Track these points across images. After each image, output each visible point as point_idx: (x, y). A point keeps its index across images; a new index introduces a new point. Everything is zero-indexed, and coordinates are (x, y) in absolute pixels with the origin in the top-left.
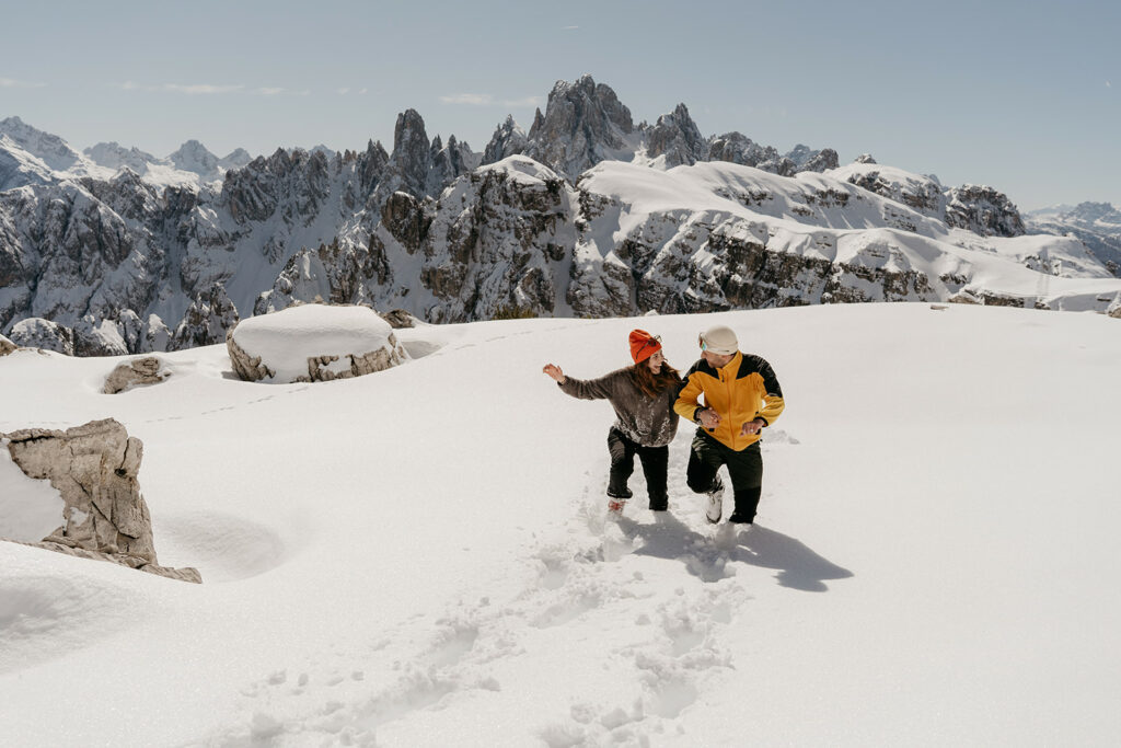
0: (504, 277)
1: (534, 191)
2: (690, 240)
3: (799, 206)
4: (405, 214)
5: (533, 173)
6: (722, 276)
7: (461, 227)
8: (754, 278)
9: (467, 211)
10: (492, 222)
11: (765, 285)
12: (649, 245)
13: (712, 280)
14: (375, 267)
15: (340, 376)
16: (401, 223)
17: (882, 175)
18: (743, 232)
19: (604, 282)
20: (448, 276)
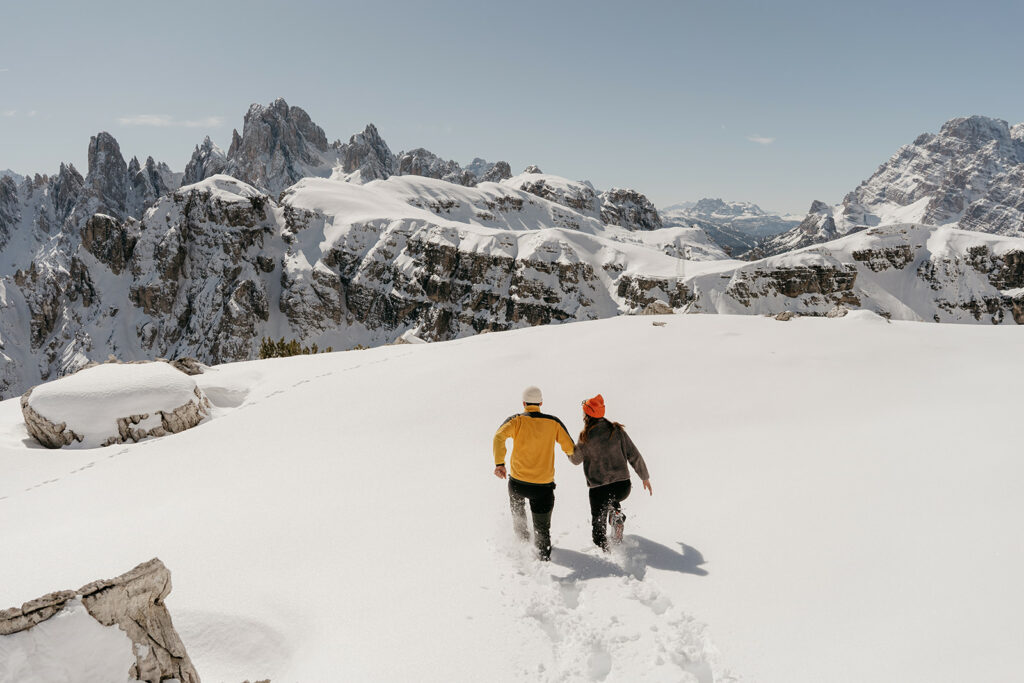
0: (217, 291)
1: (239, 208)
2: (391, 247)
3: (483, 212)
5: (237, 191)
6: (422, 277)
7: (167, 246)
8: (451, 276)
9: (173, 230)
10: (199, 239)
11: (461, 282)
12: (354, 253)
13: (413, 281)
14: (79, 289)
15: (153, 433)
16: (104, 244)
17: (548, 182)
18: (437, 236)
19: (315, 289)
20: (158, 293)
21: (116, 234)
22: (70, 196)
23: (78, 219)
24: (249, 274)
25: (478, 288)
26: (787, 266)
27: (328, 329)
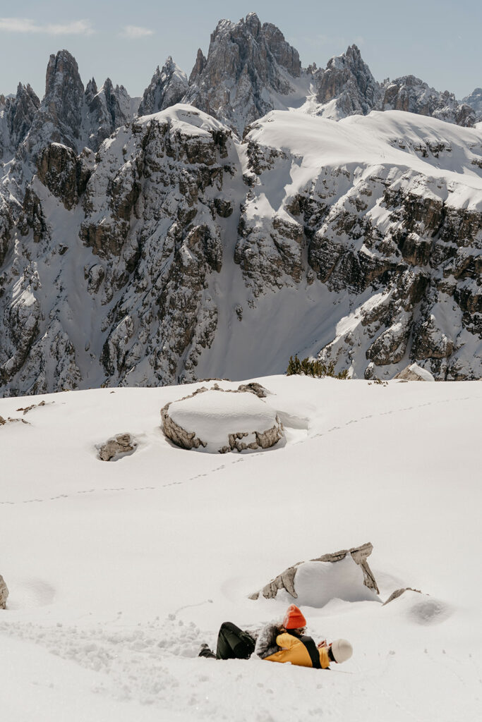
0: (169, 235)
1: (199, 143)
2: (365, 196)
4: (63, 167)
5: (198, 123)
6: (399, 234)
7: (122, 181)
8: (433, 236)
9: (128, 164)
10: (156, 176)
11: (445, 244)
12: (322, 201)
13: (388, 238)
14: (30, 223)
15: (251, 447)
16: (58, 176)
18: (421, 187)
19: (274, 240)
20: (109, 233)
21: (71, 166)
22: (26, 119)
23: (31, 145)
24: (205, 219)
25: (465, 252)
27: (285, 286)
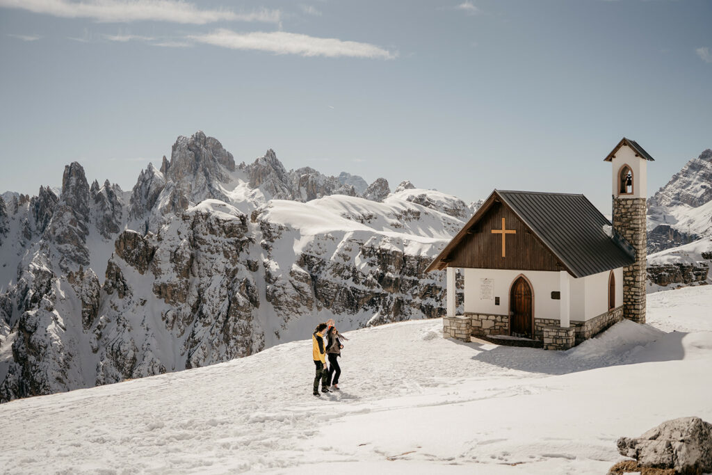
0: (222, 286)
1: (232, 224)
2: (347, 251)
4: (135, 245)
5: (228, 211)
6: (377, 274)
7: (182, 253)
8: (400, 273)
9: (185, 240)
10: (203, 247)
11: (409, 278)
12: (319, 256)
13: (370, 277)
14: (114, 286)
16: (132, 252)
17: (429, 196)
18: (387, 244)
19: (293, 284)
20: (176, 288)
21: (141, 244)
22: (47, 211)
23: (55, 229)
24: (244, 274)
25: (424, 282)
26: (658, 264)
27: (304, 314)
